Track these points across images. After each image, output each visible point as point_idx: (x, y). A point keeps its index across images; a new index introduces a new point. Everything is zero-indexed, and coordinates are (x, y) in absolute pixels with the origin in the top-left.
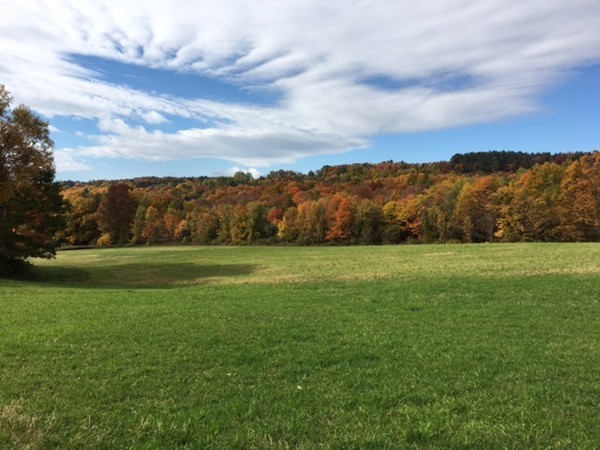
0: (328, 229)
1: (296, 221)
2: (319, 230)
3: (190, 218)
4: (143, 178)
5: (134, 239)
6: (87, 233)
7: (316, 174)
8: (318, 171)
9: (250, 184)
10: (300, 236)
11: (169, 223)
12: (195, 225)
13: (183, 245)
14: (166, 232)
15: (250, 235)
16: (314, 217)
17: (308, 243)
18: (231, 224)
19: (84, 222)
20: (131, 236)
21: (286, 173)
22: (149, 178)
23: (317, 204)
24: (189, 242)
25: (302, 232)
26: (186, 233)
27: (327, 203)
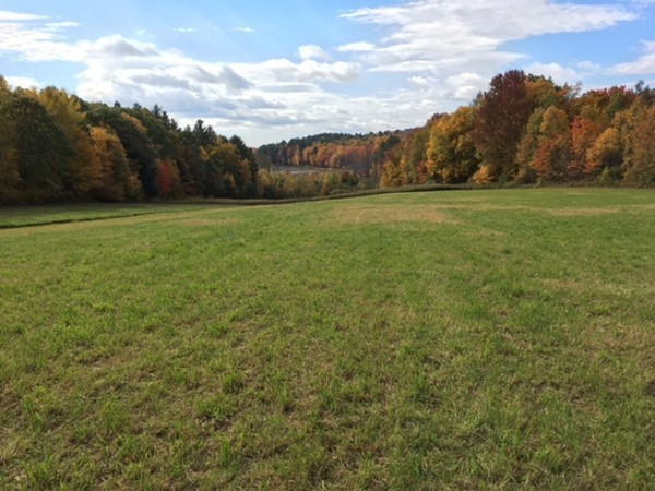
3: (623, 122)
5: (522, 172)
6: (464, 163)
11: (578, 138)
12: (632, 139)
13: (602, 185)
14: (571, 157)
19: (460, 145)
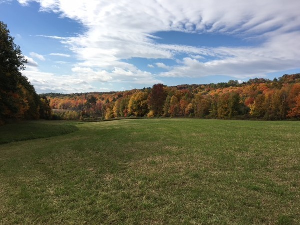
0: (289, 109)
1: (264, 104)
2: (281, 110)
3: (194, 102)
4: (182, 85)
5: (165, 114)
6: (143, 110)
7: (279, 80)
8: (280, 78)
9: (237, 87)
10: (267, 114)
11: (182, 105)
12: (197, 107)
13: (190, 118)
14: (181, 110)
15: (231, 113)
16: (278, 100)
17: (272, 119)
18: (218, 106)
19: (142, 105)
20: (163, 112)
21: (260, 80)
22: (185, 85)
23: (280, 91)
24: (193, 117)
25: (269, 111)
26: (192, 111)
27: (289, 91)
